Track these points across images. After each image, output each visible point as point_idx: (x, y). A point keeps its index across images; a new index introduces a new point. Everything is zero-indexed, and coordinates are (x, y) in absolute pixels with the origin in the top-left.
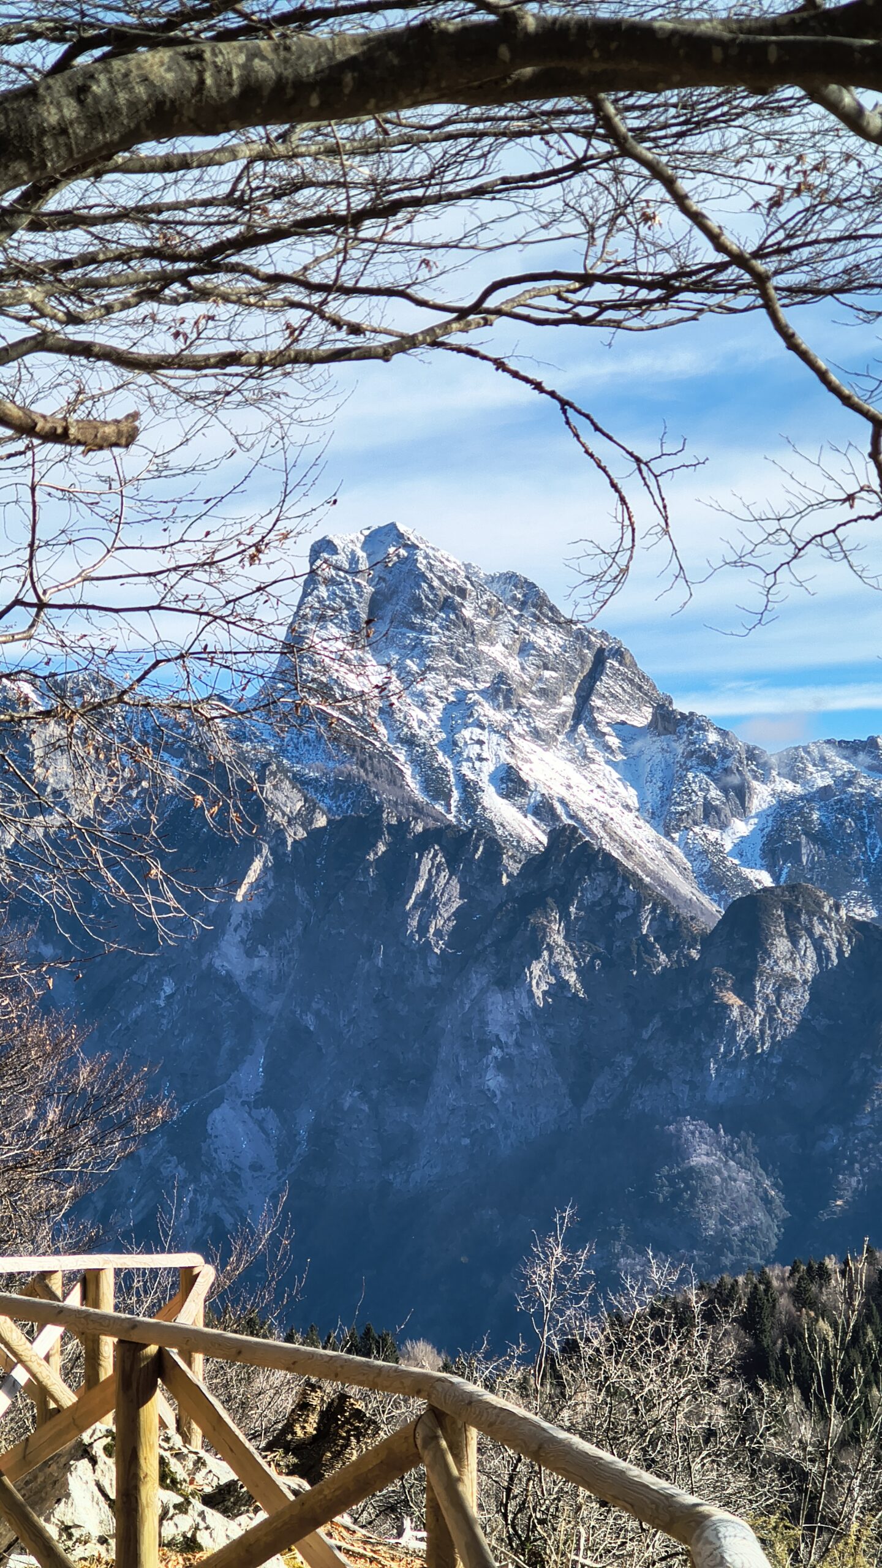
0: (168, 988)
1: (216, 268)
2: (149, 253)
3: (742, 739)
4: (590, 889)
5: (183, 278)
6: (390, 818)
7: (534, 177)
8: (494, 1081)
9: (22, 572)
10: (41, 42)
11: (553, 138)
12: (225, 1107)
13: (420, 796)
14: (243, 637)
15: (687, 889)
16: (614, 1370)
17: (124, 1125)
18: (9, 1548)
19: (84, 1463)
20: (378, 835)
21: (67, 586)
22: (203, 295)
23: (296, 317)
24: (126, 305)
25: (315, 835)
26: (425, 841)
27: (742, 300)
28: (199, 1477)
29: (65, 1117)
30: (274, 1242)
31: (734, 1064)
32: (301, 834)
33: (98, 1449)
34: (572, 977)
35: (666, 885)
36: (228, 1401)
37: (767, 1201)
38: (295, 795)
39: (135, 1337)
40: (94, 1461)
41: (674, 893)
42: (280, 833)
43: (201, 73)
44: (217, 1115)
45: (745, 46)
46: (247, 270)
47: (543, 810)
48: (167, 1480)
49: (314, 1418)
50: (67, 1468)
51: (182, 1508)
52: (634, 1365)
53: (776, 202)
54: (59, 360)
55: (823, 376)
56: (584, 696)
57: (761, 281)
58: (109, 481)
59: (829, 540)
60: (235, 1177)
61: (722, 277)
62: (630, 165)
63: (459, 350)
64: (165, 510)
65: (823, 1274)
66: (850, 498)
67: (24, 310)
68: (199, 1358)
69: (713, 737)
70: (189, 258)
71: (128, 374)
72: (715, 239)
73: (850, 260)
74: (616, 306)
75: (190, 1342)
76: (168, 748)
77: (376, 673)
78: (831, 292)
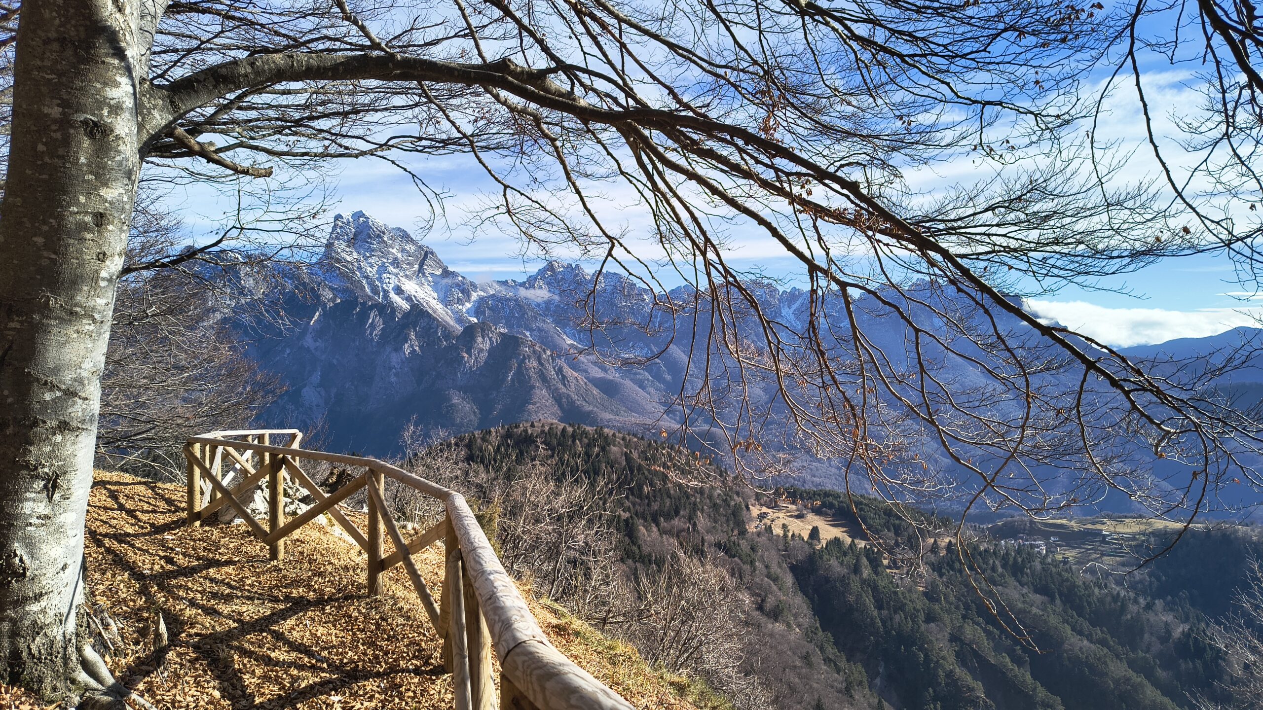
0: (288, 351)
1: (300, 126)
2: (277, 119)
3: (469, 279)
4: (423, 322)
5: (289, 128)
6: (361, 300)
7: (403, 106)
8: (393, 379)
9: (235, 218)
10: (241, 50)
11: (409, 96)
12: (307, 388)
13: (370, 294)
14: (311, 241)
15: (452, 323)
16: (429, 460)
17: (273, 392)
18: (235, 517)
19: (259, 491)
20: (357, 306)
21: (252, 222)
22: (295, 134)
23: (327, 143)
24: (270, 135)
25: (336, 305)
26: (371, 308)
27: (467, 149)
28: (297, 494)
29: (252, 390)
30: (323, 427)
31: (466, 374)
32: (332, 304)
33: (264, 486)
34: (417, 348)
35: (445, 322)
36: (308, 474)
37: (474, 412)
38: (330, 293)
39: (275, 452)
40: (262, 490)
41: (448, 324)
42: (325, 304)
43: (293, 62)
44: (304, 390)
45: (464, 72)
46: (311, 127)
47: (409, 299)
48: (286, 494)
49: (335, 477)
50: (254, 492)
51: (292, 503)
52: (434, 459)
53: (476, 121)
54: (248, 151)
55: (489, 171)
56: (421, 265)
57: (472, 143)
58: (265, 190)
59: (492, 219)
60: (311, 409)
61: (461, 141)
62: (433, 106)
63: (380, 157)
64: (284, 201)
65: (490, 432)
66: (498, 207)
67: (236, 134)
68: (297, 458)
69: (460, 278)
70: (291, 122)
71: (271, 157)
72: (458, 129)
73: (498, 140)
74: (429, 147)
75: (294, 453)
76: (288, 278)
77: (355, 255)
78: (493, 149)
